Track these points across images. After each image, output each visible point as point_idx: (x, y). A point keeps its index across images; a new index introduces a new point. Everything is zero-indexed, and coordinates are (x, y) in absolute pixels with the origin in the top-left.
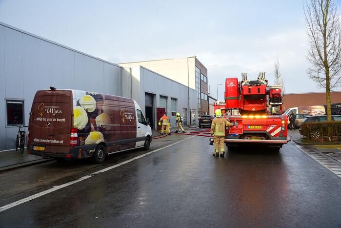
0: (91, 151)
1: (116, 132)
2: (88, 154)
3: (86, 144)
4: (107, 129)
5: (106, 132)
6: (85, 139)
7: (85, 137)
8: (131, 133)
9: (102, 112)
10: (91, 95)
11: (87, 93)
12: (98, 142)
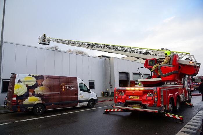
0: (28, 108)
1: (55, 97)
2: (26, 109)
3: (24, 103)
4: (45, 95)
5: (44, 97)
6: (23, 101)
7: (23, 100)
8: (71, 97)
9: (42, 85)
10: (33, 76)
11: (30, 75)
12: (36, 103)
